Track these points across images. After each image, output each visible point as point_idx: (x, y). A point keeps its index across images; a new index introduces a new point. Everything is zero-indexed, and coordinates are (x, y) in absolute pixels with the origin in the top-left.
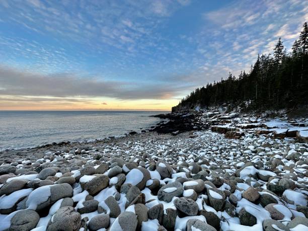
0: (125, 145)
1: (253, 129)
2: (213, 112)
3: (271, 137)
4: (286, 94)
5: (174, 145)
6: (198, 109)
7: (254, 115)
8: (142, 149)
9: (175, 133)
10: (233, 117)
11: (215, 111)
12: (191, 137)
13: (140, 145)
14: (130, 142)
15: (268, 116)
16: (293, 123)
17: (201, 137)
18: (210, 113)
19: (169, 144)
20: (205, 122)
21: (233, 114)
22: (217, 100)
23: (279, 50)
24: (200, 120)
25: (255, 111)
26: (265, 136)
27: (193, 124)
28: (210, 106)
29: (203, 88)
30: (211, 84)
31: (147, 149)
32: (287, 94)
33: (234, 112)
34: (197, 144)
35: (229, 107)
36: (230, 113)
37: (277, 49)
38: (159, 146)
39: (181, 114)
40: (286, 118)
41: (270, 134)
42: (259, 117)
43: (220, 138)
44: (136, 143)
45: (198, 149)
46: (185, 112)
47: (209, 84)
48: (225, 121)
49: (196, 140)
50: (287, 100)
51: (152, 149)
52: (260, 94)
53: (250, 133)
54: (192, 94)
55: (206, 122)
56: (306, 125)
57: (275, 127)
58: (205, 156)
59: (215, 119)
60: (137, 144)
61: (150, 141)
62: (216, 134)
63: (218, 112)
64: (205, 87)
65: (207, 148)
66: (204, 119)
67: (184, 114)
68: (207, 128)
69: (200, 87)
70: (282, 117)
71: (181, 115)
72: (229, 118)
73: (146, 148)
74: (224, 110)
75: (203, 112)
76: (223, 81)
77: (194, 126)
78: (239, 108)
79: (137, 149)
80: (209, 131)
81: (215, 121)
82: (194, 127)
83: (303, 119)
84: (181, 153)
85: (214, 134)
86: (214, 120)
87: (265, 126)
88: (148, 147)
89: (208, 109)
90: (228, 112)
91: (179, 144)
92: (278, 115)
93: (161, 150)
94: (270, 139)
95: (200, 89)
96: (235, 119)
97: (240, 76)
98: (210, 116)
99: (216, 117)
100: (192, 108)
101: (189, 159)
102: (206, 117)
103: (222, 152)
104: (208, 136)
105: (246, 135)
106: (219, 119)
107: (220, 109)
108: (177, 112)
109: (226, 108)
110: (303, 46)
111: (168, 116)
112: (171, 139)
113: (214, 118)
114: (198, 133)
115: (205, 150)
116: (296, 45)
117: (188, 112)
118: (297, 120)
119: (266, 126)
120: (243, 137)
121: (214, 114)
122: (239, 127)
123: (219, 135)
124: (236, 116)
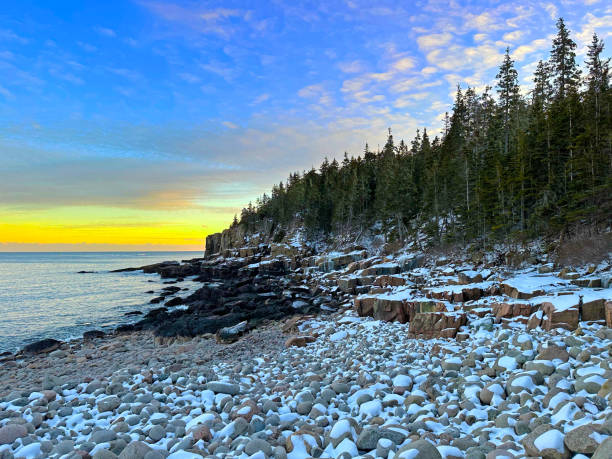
0: (11, 415)
1: (481, 301)
2: (347, 251)
3: (541, 323)
4: (542, 196)
5: (247, 381)
6: (297, 241)
7: (464, 257)
8: (105, 424)
9: (233, 330)
10: (409, 266)
11: (352, 250)
12: (298, 343)
13: (92, 404)
14: (37, 396)
15: (501, 260)
16: (574, 277)
17: (333, 337)
18: (336, 255)
19: (224, 380)
20: (326, 285)
21: (405, 256)
22: (355, 213)
23: (508, 79)
24: (309, 278)
25: (468, 246)
26: (525, 322)
27: (288, 293)
28: (336, 231)
29: (312, 174)
30: (334, 163)
31: (134, 422)
32: (545, 198)
33: (409, 251)
34: (328, 368)
35: (391, 236)
36: (396, 255)
37: (503, 75)
38: (187, 396)
39: (241, 260)
40: (551, 265)
41: (538, 314)
42: (481, 263)
43: (397, 340)
44: (71, 395)
45: (345, 389)
46: (255, 252)
47: (330, 162)
48: (389, 278)
49: (316, 350)
50: (547, 213)
51: (157, 416)
52: (477, 197)
53: (482, 315)
54: (278, 192)
55: (331, 284)
56: (606, 283)
57: (537, 294)
58: (384, 416)
59: (358, 275)
60: (76, 403)
61: (139, 379)
62: (377, 323)
63: (360, 252)
64: (318, 172)
65: (373, 381)
66: (321, 276)
67: (254, 261)
68: (336, 304)
69: (302, 171)
70: (538, 262)
71: (242, 265)
72: (398, 270)
73: (126, 415)
74: (377, 243)
75: (314, 252)
76: (369, 156)
77: (294, 299)
78: (421, 236)
79: (82, 425)
80: (349, 316)
81: (357, 282)
82: (296, 304)
83: (593, 265)
84: (285, 414)
85: (369, 324)
86: (353, 277)
87: (511, 290)
88: (138, 411)
89: (330, 242)
90: (391, 250)
91: (264, 376)
92: (526, 256)
93: (203, 418)
94: (538, 329)
95: (302, 176)
96: (416, 272)
97: (415, 144)
98: (339, 264)
99: (357, 268)
100: (280, 238)
101: (337, 443)
102: (324, 268)
103: (436, 394)
104: (352, 332)
105: (475, 323)
106: (370, 272)
107: (367, 242)
108: (228, 254)
109: (381, 237)
110: (559, 75)
111: (194, 269)
112: (222, 356)
113: (352, 271)
114: (315, 324)
115: (371, 391)
116: (540, 74)
117: (266, 251)
118: (578, 269)
119: (513, 289)
120: (465, 331)
121: (351, 259)
122: (440, 296)
123: (386, 326)
124: (416, 263)
